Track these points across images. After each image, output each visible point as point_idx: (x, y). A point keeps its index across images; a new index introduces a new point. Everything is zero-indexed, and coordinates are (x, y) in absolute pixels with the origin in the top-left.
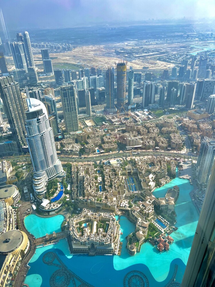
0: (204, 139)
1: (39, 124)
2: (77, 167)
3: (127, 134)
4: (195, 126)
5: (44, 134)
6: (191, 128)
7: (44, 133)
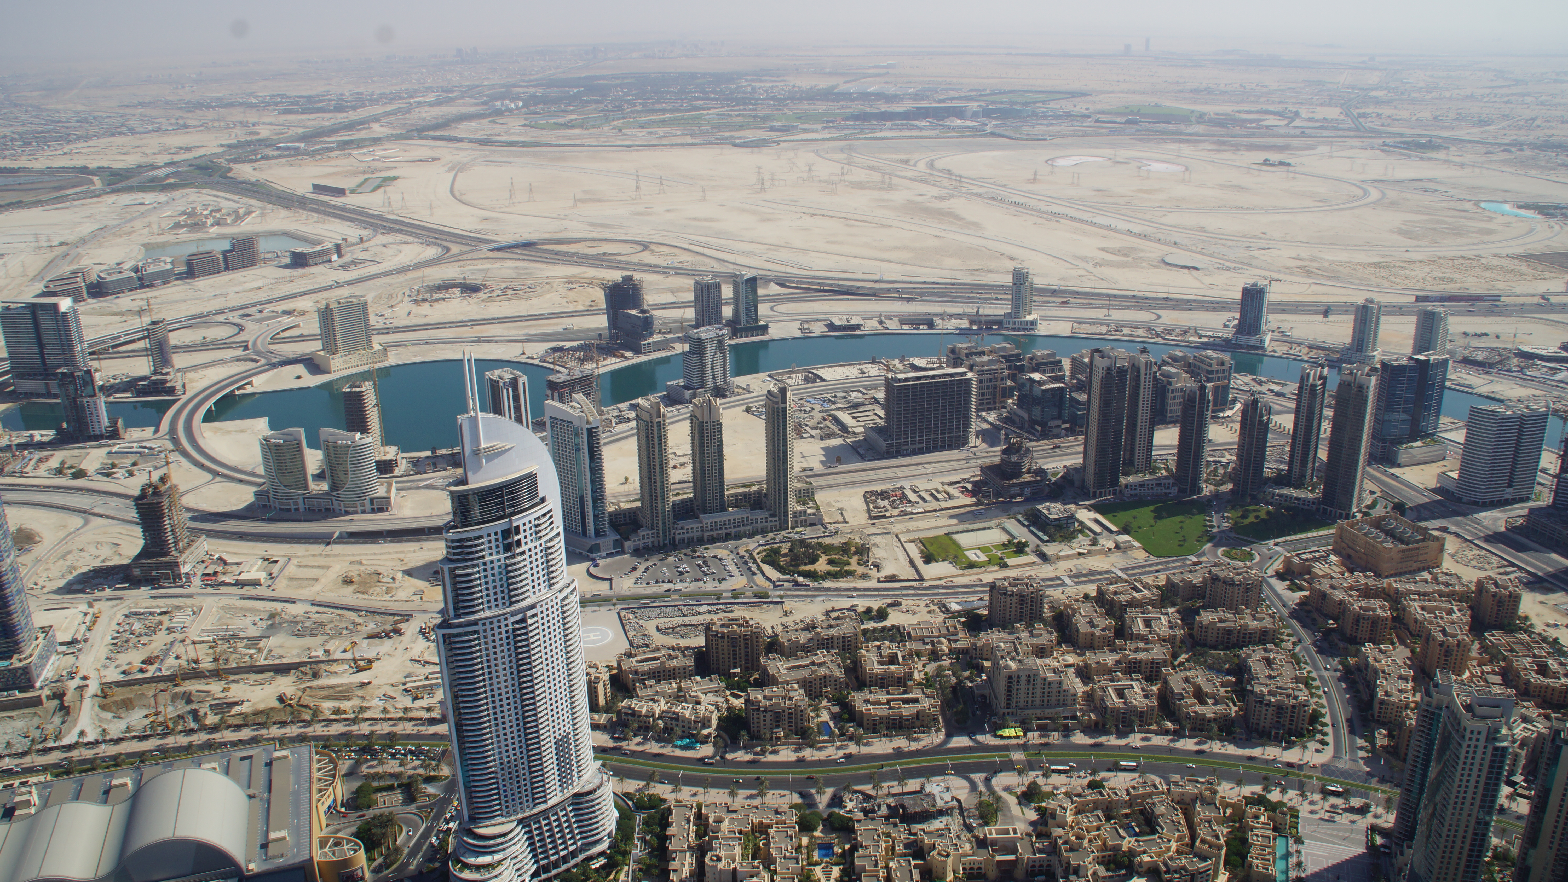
0: (1436, 685)
1: (513, 556)
2: (699, 816)
3: (994, 638)
4: (1381, 609)
5: (533, 612)
6: (1358, 619)
7: (533, 606)
